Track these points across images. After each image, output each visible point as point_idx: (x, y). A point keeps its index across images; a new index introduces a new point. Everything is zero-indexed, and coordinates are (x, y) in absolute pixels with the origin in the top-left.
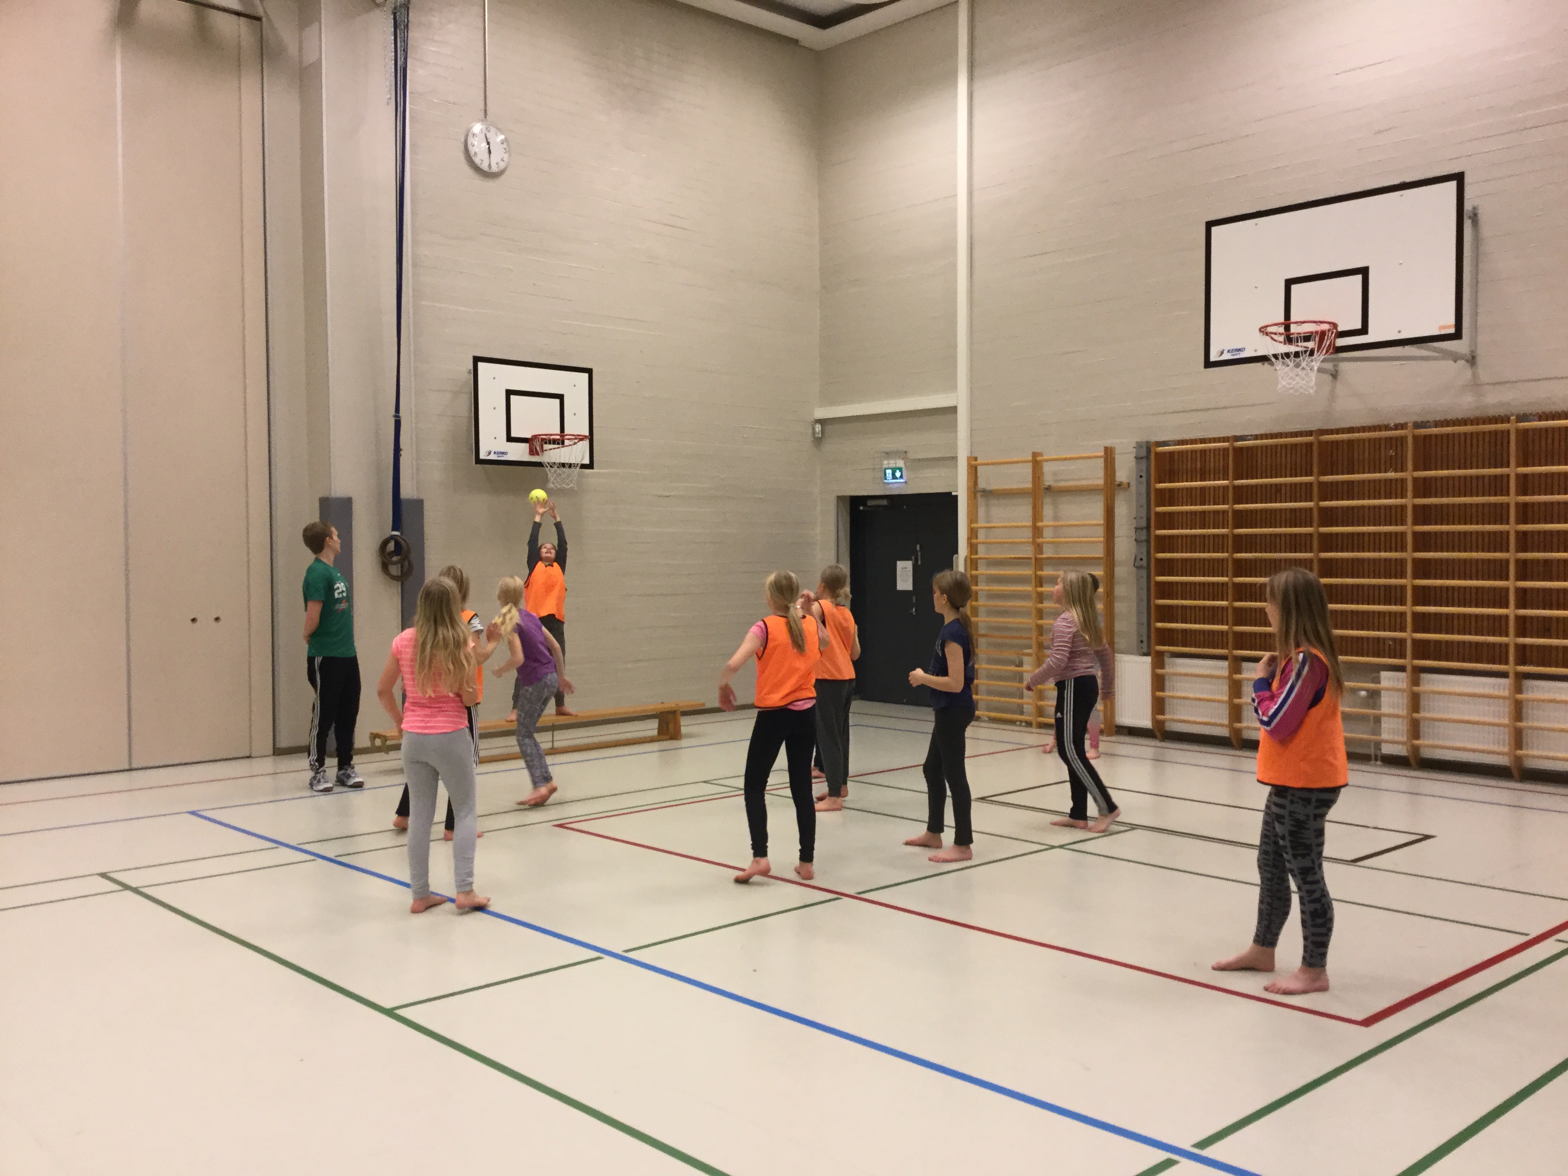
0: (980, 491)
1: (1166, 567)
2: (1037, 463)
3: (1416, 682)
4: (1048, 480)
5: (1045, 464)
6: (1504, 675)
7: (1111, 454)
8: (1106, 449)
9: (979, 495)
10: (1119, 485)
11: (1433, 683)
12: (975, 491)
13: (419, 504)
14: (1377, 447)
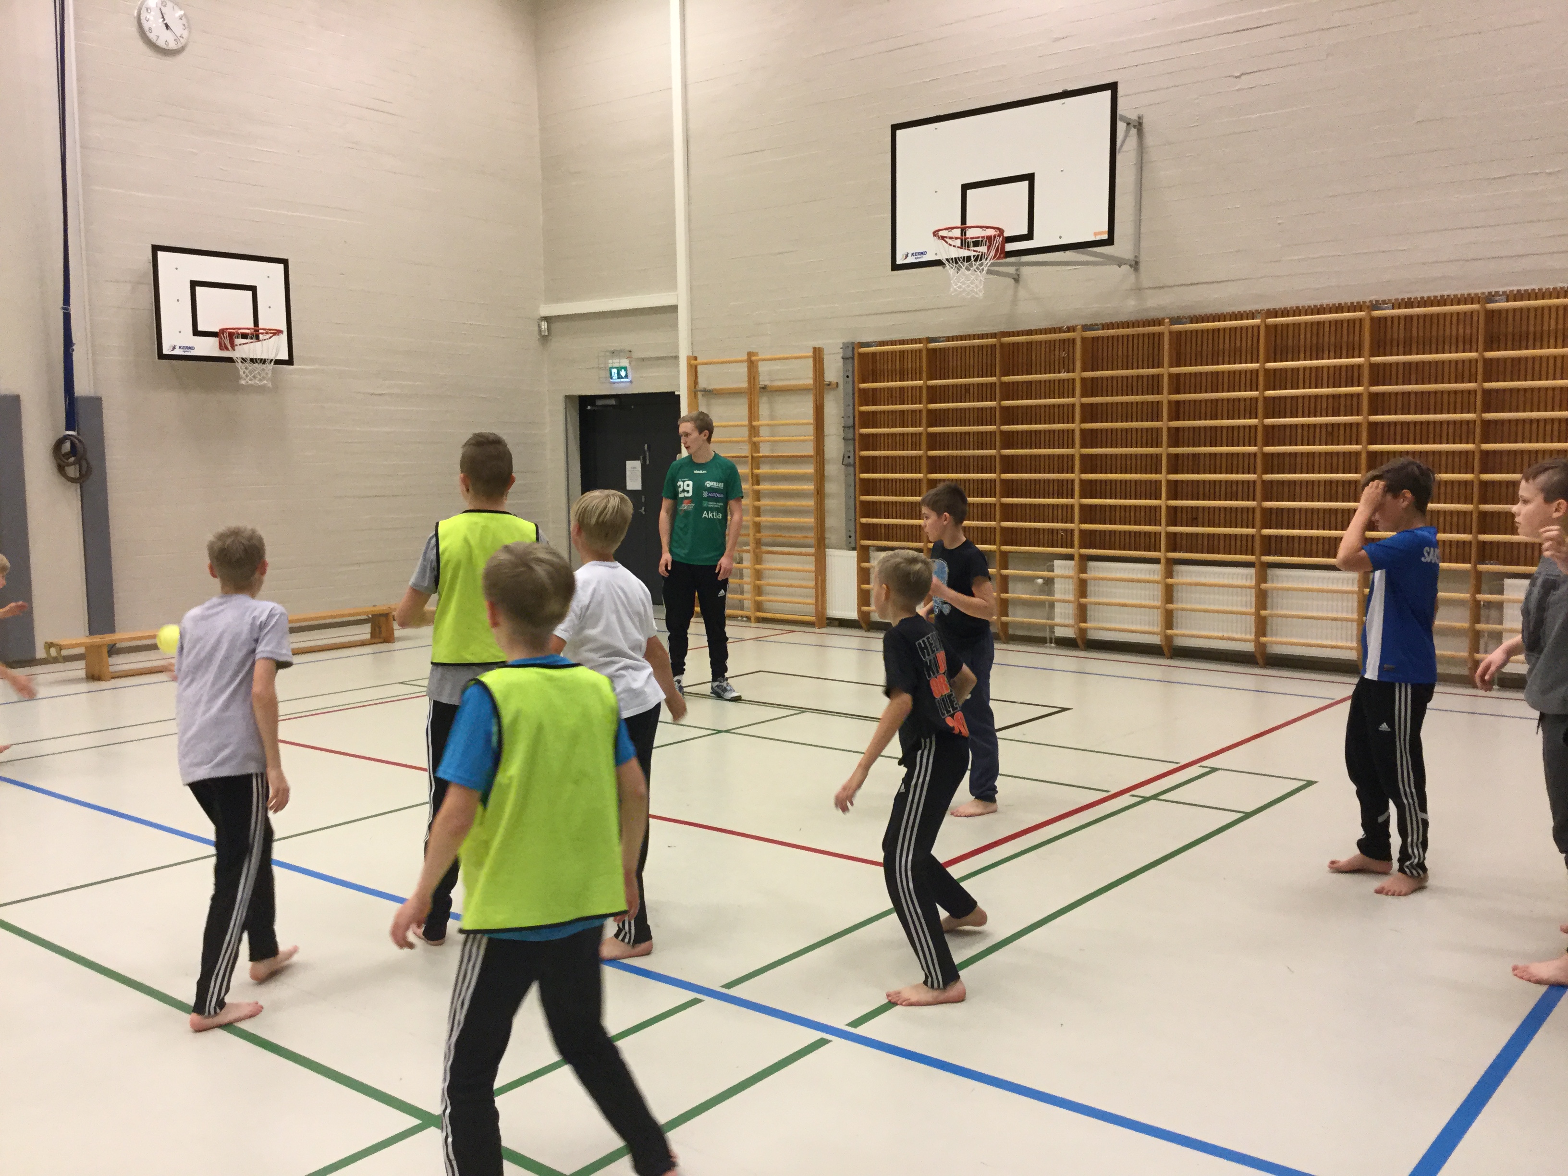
0: (701, 391)
1: (869, 465)
2: (752, 364)
3: (1083, 569)
4: (764, 380)
5: (760, 363)
6: (1156, 561)
7: (819, 354)
8: (815, 349)
9: (700, 394)
10: (829, 385)
11: (1097, 570)
12: (695, 390)
13: (96, 403)
14: (1052, 348)
